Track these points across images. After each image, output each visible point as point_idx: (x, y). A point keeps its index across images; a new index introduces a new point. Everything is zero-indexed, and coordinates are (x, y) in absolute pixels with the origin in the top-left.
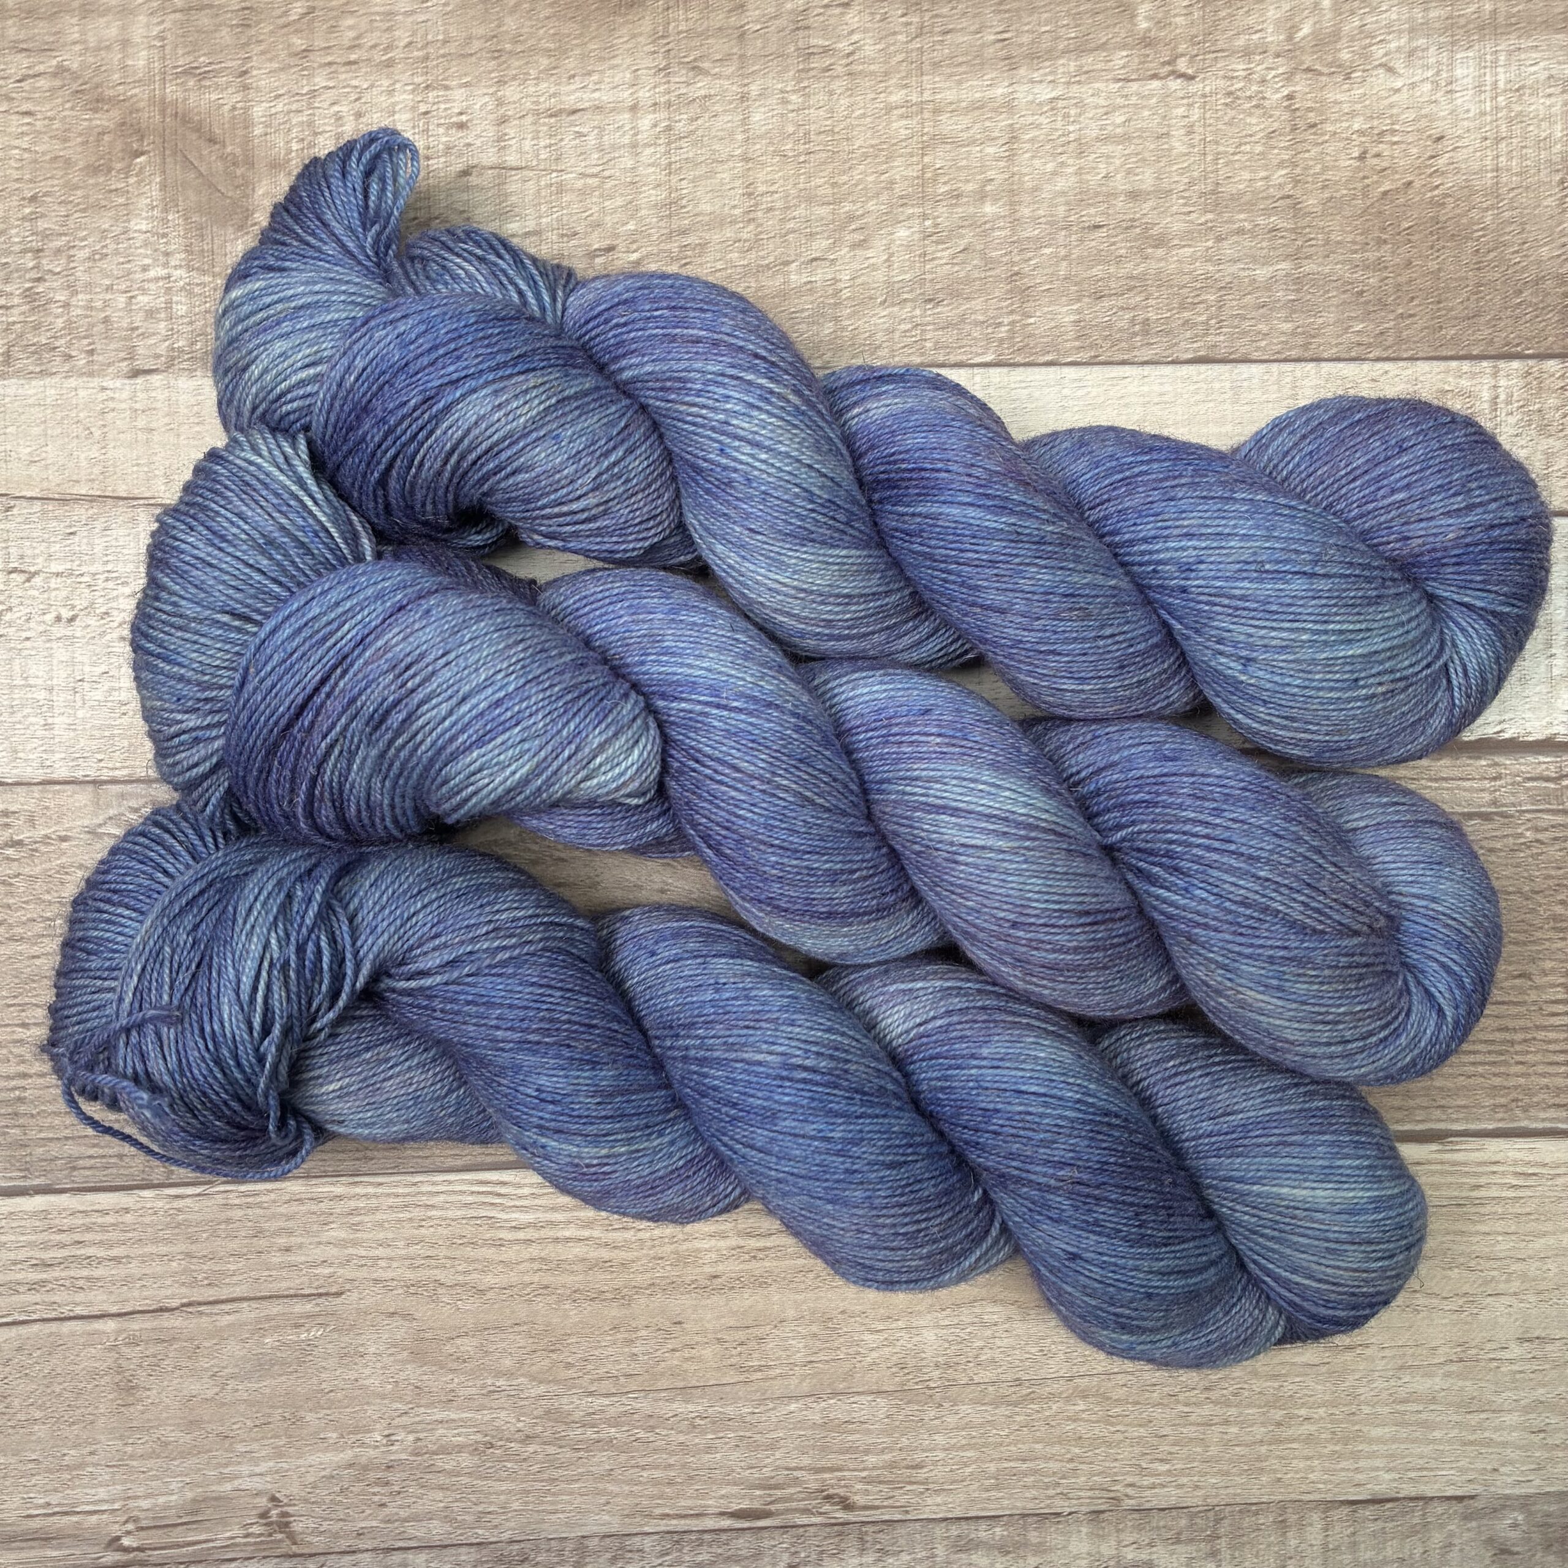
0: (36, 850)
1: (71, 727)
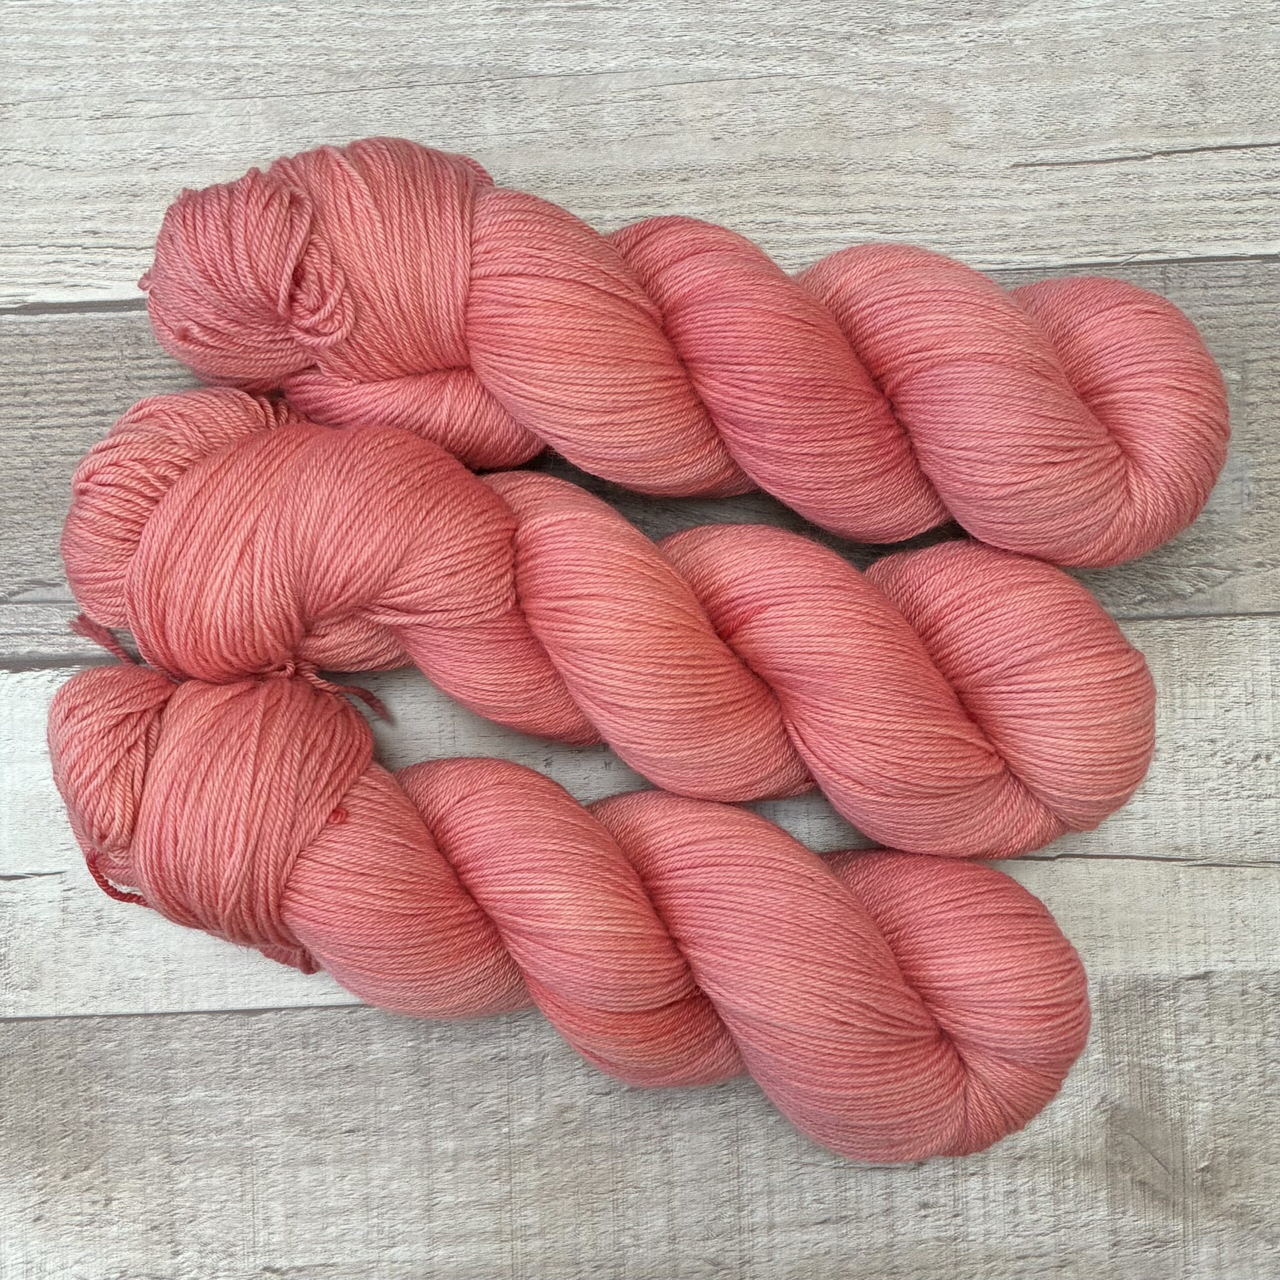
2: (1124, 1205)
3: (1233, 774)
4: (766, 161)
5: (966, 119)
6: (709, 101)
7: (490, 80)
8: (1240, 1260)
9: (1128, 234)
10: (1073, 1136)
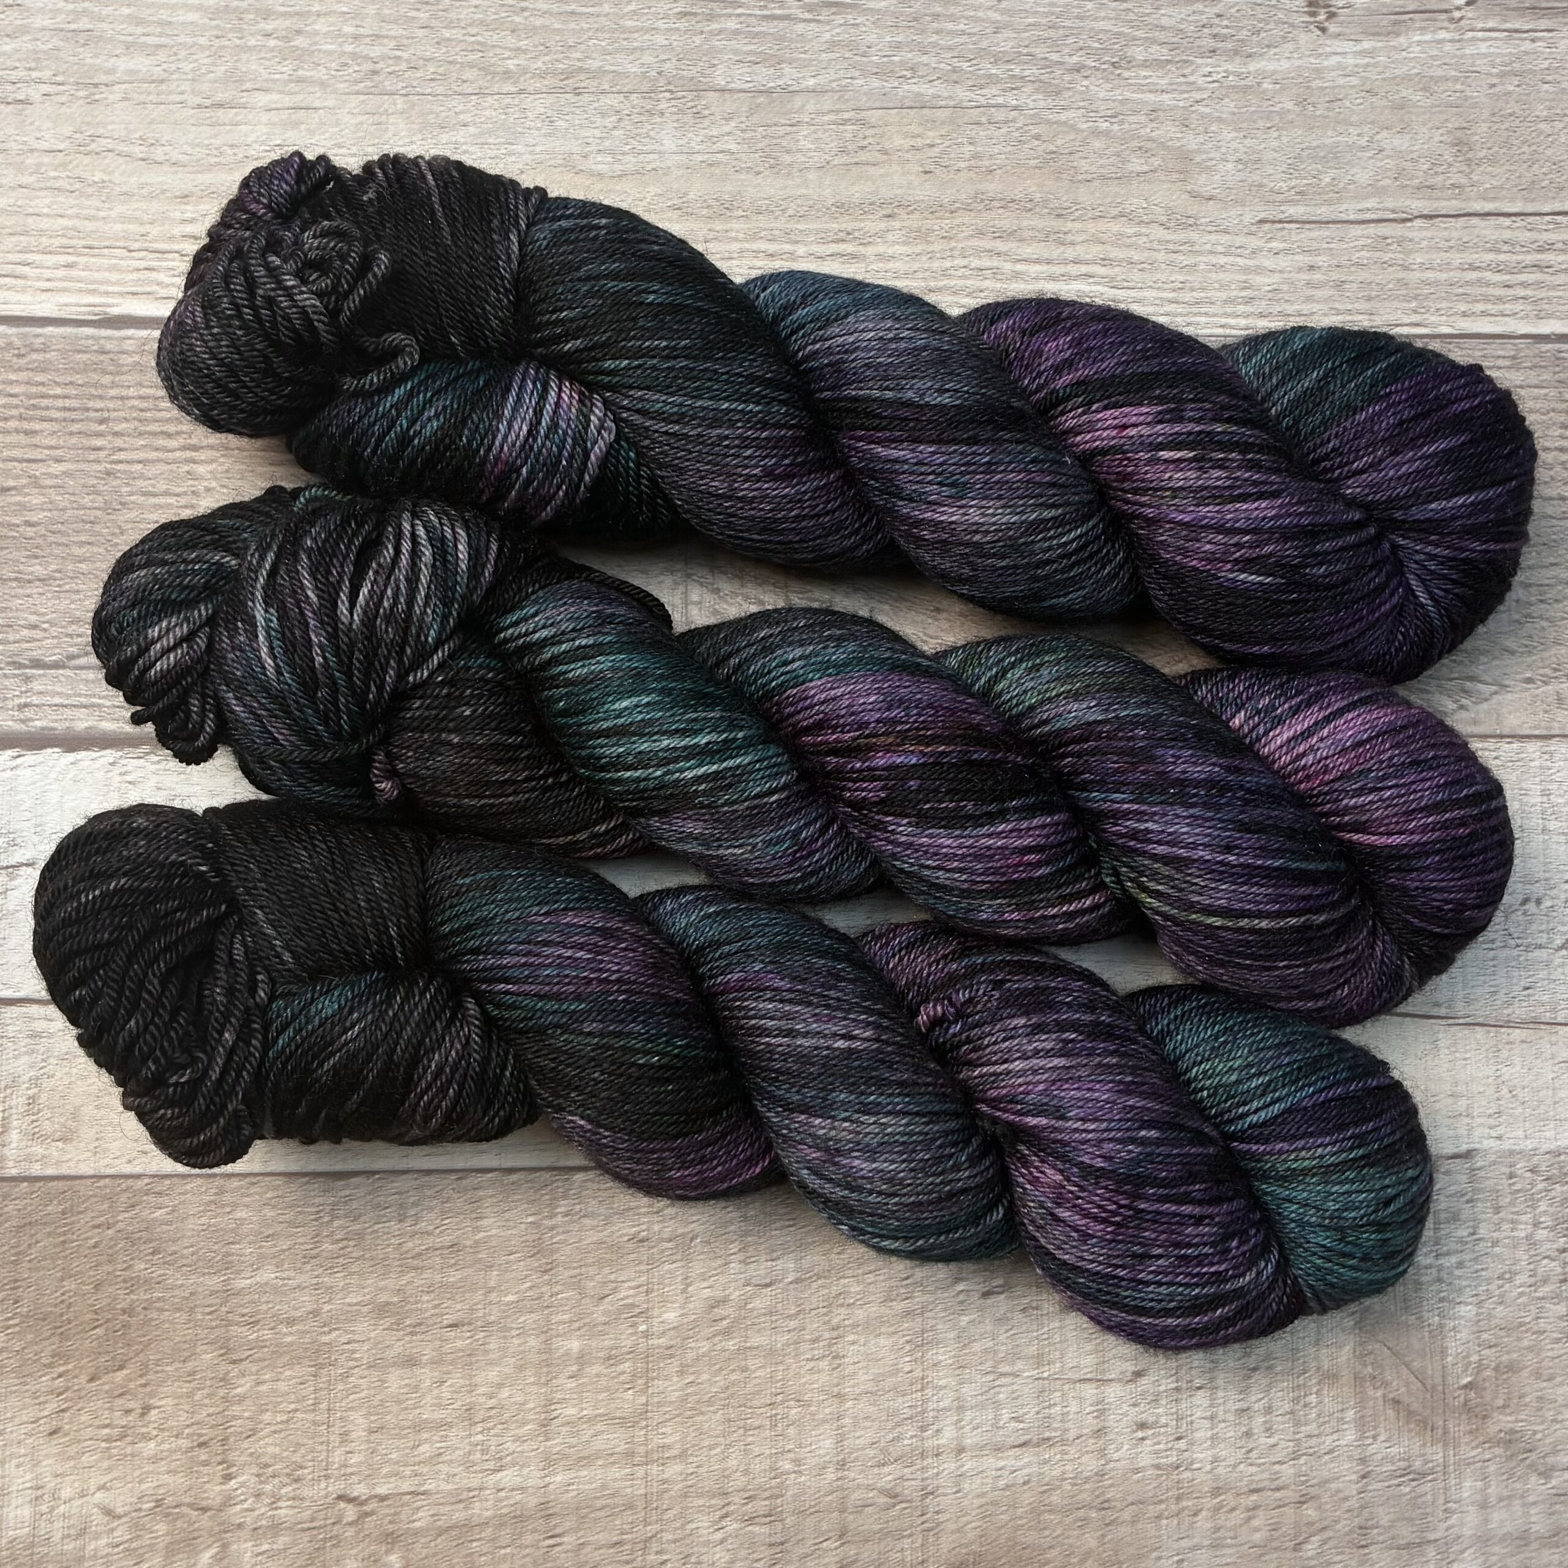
0: (1556, 670)
1: (1525, 792)
2: (1375, 1428)
4: (982, 201)
5: (1208, 167)
6: (920, 130)
7: (670, 91)
8: (1509, 1497)
9: (1387, 304)
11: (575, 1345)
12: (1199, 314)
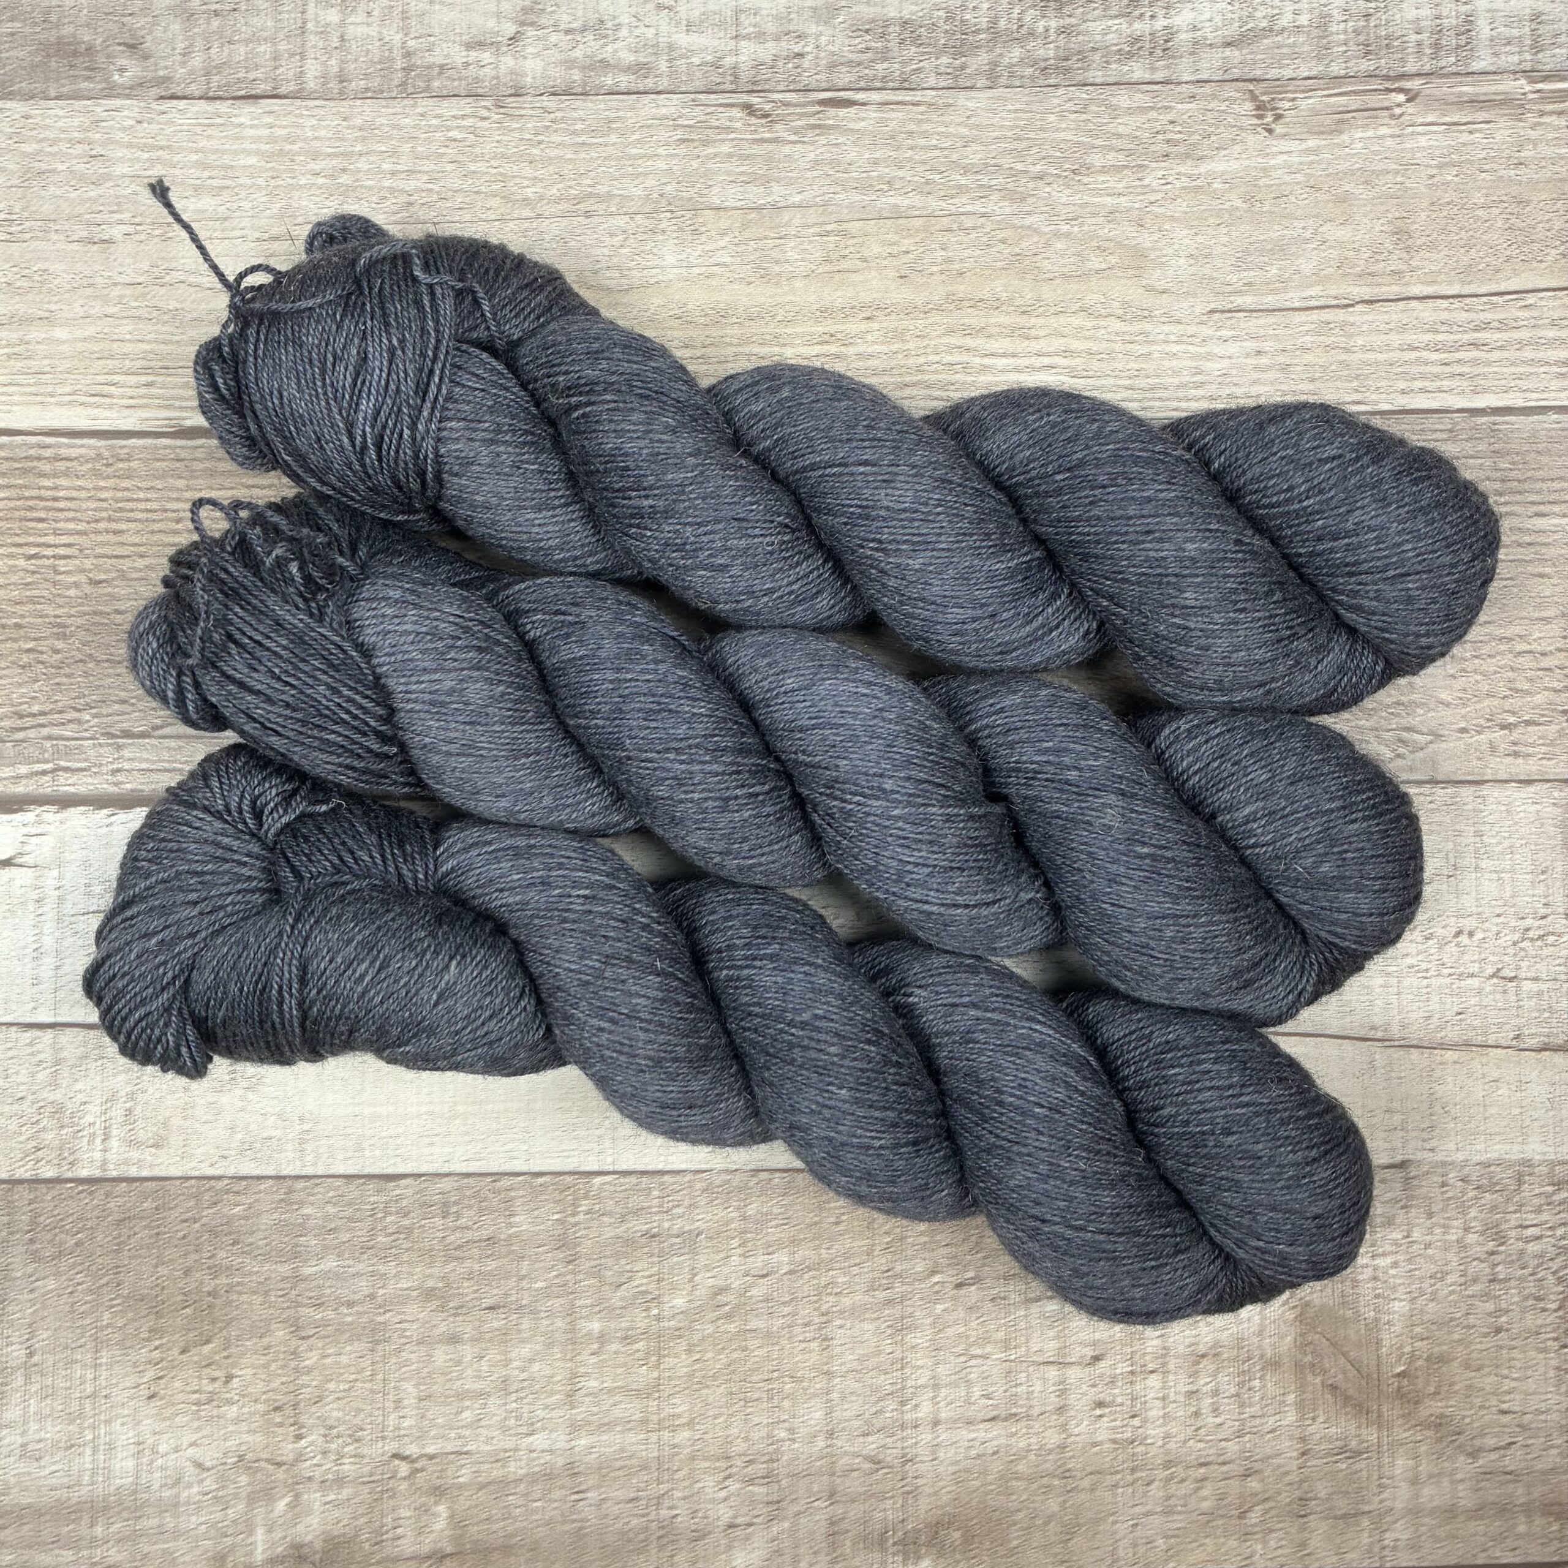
0: (1488, 720)
1: (1459, 834)
2: (1314, 1410)
3: (1433, 951)
4: (953, 301)
5: (1162, 264)
6: (897, 238)
7: (671, 211)
8: (1439, 1474)
9: (1329, 384)
10: (1260, 1333)
11: (596, 1326)
12: (1153, 399)
